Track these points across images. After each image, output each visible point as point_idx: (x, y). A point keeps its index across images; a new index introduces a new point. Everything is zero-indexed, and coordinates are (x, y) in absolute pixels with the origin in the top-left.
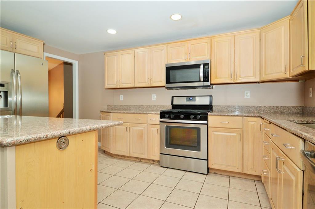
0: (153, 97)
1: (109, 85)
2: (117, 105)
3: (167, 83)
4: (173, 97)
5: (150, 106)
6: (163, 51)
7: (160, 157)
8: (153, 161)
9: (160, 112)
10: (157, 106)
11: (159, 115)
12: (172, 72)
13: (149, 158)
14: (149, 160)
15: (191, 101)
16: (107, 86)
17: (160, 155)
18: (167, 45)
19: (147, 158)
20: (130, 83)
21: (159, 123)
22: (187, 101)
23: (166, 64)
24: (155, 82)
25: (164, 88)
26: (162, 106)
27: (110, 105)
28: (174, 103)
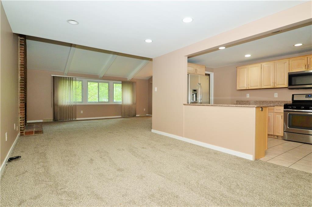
0: (275, 95)
1: (240, 88)
2: (244, 101)
3: (289, 86)
4: (293, 95)
5: (272, 101)
6: (286, 63)
7: (284, 134)
8: (278, 136)
9: (284, 105)
10: (279, 101)
11: (283, 107)
12: (293, 78)
13: (274, 134)
14: (274, 135)
15: (309, 98)
16: (238, 88)
17: (284, 133)
18: (289, 59)
19: (273, 134)
20: (258, 86)
21: (283, 112)
22: (306, 97)
23: (288, 73)
24: (278, 85)
25: (287, 88)
26: (284, 101)
27: (238, 101)
28: (295, 99)
